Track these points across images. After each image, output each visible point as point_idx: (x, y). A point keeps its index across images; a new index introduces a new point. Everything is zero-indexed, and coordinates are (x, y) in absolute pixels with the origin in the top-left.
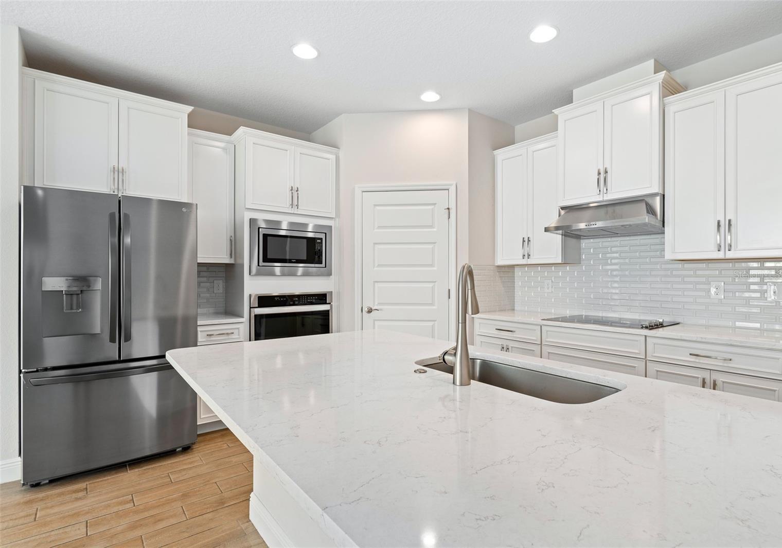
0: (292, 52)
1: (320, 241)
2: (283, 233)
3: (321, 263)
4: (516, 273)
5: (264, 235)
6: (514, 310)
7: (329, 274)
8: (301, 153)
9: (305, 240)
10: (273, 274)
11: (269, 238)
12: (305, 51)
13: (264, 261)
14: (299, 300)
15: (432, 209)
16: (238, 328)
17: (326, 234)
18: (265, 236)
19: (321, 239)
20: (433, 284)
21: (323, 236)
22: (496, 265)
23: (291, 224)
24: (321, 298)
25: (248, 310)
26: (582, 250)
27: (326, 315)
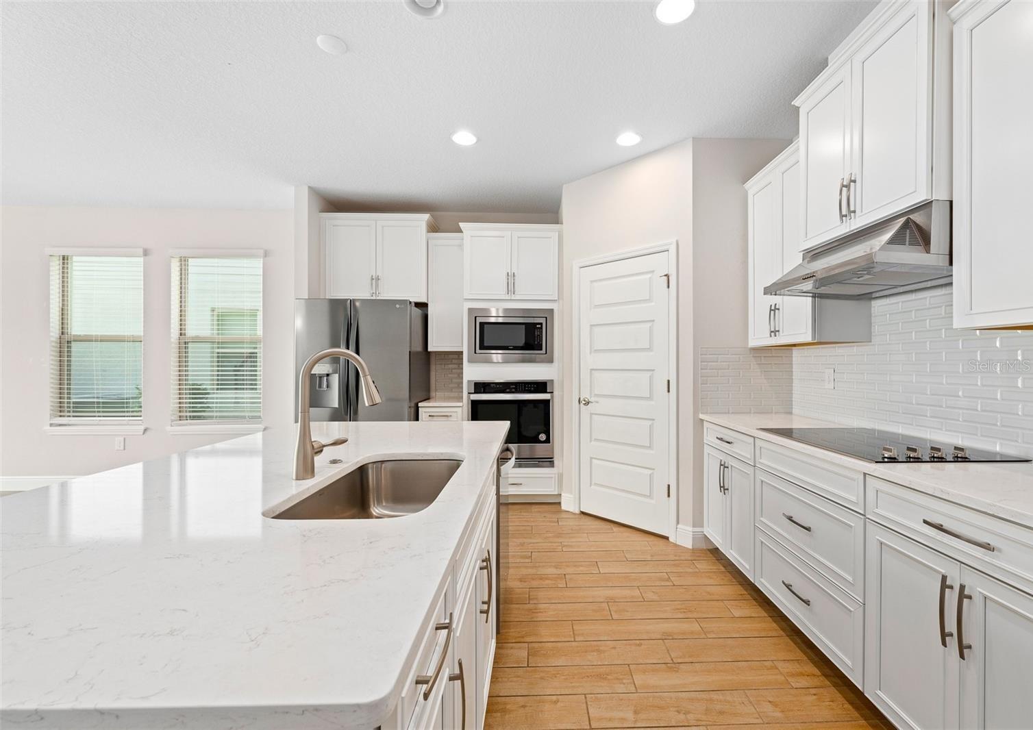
0: (452, 141)
1: (540, 326)
2: (493, 320)
3: (541, 349)
4: (794, 359)
5: (480, 323)
6: (791, 413)
7: (551, 361)
8: (519, 237)
9: (524, 326)
10: (489, 361)
11: (485, 326)
12: (464, 138)
13: (480, 349)
14: (516, 389)
15: (650, 278)
16: (456, 412)
17: (546, 318)
18: (482, 324)
19: (541, 324)
20: (651, 372)
21: (543, 321)
22: (749, 347)
23: (506, 310)
24: (541, 386)
25: (467, 396)
26: (872, 318)
27: (546, 403)
